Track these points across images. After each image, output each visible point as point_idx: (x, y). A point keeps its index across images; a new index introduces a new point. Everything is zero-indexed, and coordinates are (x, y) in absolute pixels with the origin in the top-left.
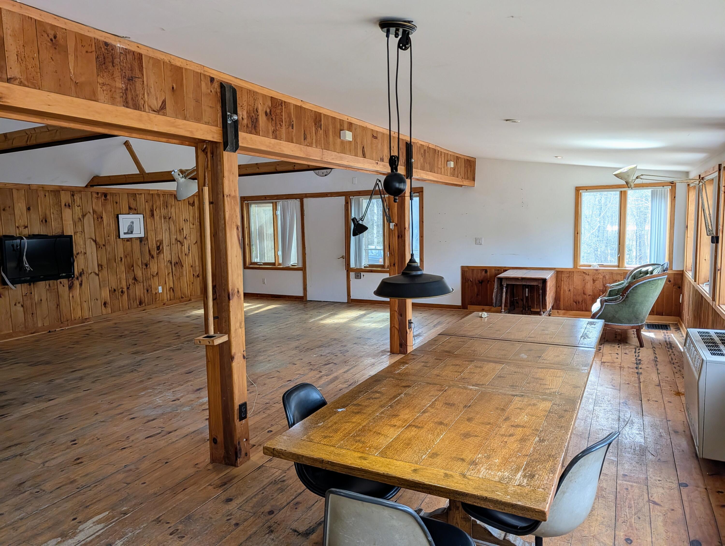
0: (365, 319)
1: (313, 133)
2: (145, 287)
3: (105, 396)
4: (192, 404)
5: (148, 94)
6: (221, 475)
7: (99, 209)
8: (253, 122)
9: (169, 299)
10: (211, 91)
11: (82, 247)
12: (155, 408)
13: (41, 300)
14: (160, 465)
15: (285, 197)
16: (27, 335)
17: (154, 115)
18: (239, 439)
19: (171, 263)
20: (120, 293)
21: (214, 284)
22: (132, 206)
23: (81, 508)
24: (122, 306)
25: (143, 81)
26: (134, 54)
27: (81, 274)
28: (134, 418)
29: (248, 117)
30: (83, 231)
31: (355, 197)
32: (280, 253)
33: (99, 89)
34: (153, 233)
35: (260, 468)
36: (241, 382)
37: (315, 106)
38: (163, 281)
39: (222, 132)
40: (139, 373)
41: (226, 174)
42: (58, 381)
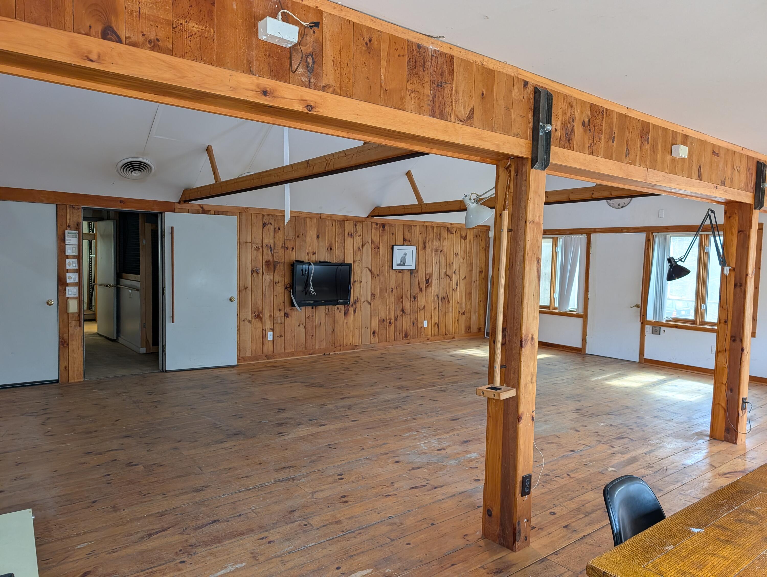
0: (666, 386)
1: (637, 147)
2: (412, 320)
3: (371, 430)
4: (459, 458)
5: (456, 103)
6: (495, 557)
7: (377, 239)
8: (567, 134)
9: (433, 335)
10: (524, 98)
11: (359, 275)
12: (420, 454)
13: (320, 324)
14: (425, 526)
15: (568, 232)
16: (306, 355)
17: (460, 126)
18: (519, 518)
19: (438, 298)
20: (388, 323)
21: (505, 326)
22: (406, 238)
23: (345, 557)
24: (389, 338)
25: (452, 87)
26: (446, 57)
27: (355, 302)
28: (398, 462)
29: (562, 127)
30: (361, 261)
31: (660, 233)
32: (557, 296)
33: (407, 96)
34: (424, 266)
35: (543, 560)
36: (527, 448)
37: (643, 114)
38: (428, 315)
39: (531, 145)
40: (404, 411)
41: (531, 195)
42: (330, 407)
